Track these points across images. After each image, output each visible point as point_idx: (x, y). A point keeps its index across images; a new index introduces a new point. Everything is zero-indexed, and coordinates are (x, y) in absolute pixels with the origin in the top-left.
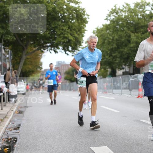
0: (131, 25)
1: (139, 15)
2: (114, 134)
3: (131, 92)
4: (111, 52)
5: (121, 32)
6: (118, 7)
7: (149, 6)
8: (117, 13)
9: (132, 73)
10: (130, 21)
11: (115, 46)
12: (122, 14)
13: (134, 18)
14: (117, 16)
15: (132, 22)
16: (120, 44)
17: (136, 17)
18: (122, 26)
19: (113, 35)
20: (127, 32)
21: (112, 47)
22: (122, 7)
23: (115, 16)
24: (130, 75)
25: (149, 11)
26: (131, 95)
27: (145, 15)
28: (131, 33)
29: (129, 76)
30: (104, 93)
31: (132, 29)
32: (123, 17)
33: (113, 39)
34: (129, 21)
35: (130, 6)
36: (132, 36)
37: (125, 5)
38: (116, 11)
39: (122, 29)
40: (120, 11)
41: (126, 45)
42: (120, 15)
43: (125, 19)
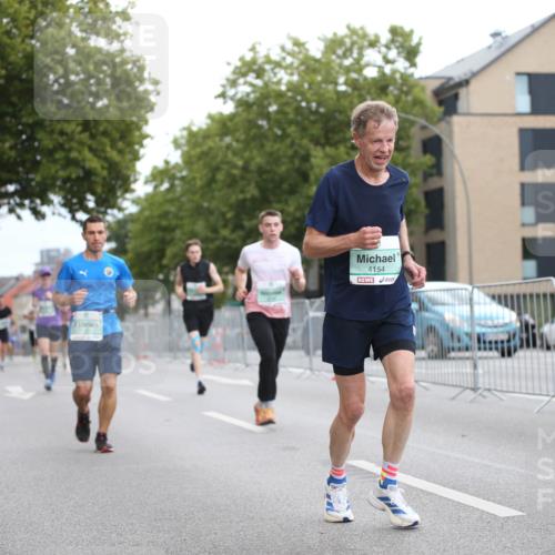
0: (312, 118)
1: (342, 80)
2: (251, 512)
3: (311, 361)
4: (237, 216)
5: (275, 141)
6: (262, 52)
7: (376, 49)
8: (260, 74)
9: (314, 292)
10: (308, 102)
11: (252, 191)
12: (279, 76)
13: (322, 91)
14: (259, 83)
15: (314, 105)
16: (271, 186)
17: (331, 87)
18: (280, 120)
19: (247, 154)
20: (297, 141)
21: (241, 196)
22: (279, 51)
23: (251, 85)
24: (309, 297)
25: (375, 66)
26: (311, 369)
27: (361, 80)
28: (312, 146)
29: (303, 303)
30: (215, 364)
31: (316, 130)
32: (283, 88)
33: (245, 168)
34: (304, 104)
35: (307, 50)
36: (315, 157)
37: (289, 46)
38: (255, 67)
39: (279, 133)
40: (272, 66)
41: (293, 191)
42: (269, 80)
43: (290, 94)
